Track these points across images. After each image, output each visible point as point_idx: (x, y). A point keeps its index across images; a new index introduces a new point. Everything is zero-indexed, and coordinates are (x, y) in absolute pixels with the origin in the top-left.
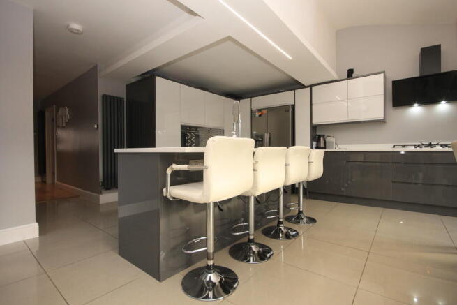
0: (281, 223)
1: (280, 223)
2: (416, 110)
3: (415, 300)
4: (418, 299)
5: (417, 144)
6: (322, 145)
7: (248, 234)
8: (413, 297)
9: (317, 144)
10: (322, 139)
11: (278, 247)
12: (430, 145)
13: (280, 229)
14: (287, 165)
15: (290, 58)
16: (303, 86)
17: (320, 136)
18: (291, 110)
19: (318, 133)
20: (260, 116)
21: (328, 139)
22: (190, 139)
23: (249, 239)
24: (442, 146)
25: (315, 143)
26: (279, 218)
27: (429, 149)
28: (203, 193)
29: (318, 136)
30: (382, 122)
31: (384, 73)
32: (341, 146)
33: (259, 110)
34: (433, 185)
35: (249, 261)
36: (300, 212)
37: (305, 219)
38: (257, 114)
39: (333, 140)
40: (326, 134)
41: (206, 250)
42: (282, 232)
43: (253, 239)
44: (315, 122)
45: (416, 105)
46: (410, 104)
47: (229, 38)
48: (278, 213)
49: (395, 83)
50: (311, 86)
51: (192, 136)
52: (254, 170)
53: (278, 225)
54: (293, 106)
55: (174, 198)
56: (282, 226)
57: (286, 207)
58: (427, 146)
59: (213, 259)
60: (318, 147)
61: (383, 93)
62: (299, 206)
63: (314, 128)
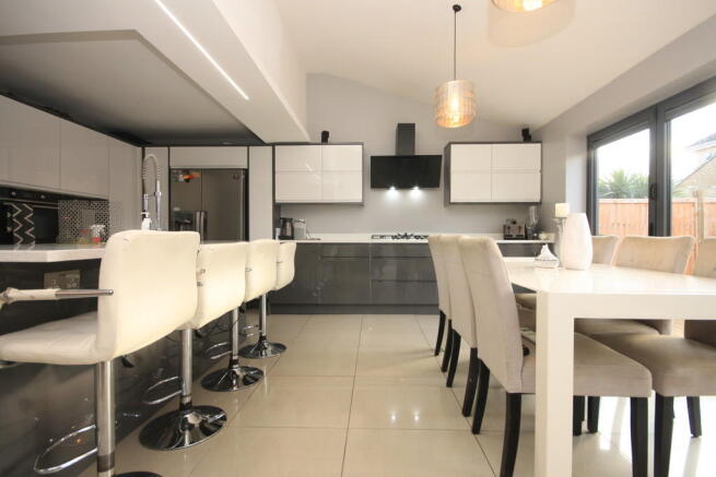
0: (236, 362)
1: (233, 362)
2: (392, 194)
3: (393, 418)
4: (396, 415)
5: (394, 234)
6: (289, 233)
7: (182, 396)
8: (391, 416)
9: (282, 232)
10: (288, 224)
11: (232, 402)
12: (406, 236)
13: (234, 373)
14: (248, 270)
15: (246, 98)
16: (261, 143)
17: (285, 220)
18: (243, 177)
19: (282, 216)
20: (187, 181)
21: (296, 225)
22: (20, 217)
23: (182, 405)
24: (416, 237)
25: (278, 230)
26: (231, 355)
27: (404, 241)
28: (96, 342)
29: (284, 221)
30: (360, 205)
31: (362, 144)
32: (313, 236)
33: (186, 171)
34: (405, 281)
35: (182, 444)
36: (262, 338)
37: (270, 348)
38: (182, 178)
39: (303, 226)
40: (295, 218)
41: (96, 453)
42: (238, 377)
43: (190, 403)
44: (279, 199)
45: (393, 188)
46: (388, 187)
47: (132, 35)
48: (230, 347)
49: (374, 159)
50: (273, 145)
51: (26, 212)
52: (199, 284)
53: (230, 367)
54: (246, 172)
55: (9, 363)
56: (236, 369)
57: (242, 335)
58: (403, 237)
59: (113, 466)
60: (283, 237)
61: (361, 169)
62: (261, 328)
63: (277, 207)
